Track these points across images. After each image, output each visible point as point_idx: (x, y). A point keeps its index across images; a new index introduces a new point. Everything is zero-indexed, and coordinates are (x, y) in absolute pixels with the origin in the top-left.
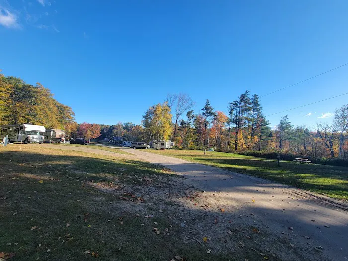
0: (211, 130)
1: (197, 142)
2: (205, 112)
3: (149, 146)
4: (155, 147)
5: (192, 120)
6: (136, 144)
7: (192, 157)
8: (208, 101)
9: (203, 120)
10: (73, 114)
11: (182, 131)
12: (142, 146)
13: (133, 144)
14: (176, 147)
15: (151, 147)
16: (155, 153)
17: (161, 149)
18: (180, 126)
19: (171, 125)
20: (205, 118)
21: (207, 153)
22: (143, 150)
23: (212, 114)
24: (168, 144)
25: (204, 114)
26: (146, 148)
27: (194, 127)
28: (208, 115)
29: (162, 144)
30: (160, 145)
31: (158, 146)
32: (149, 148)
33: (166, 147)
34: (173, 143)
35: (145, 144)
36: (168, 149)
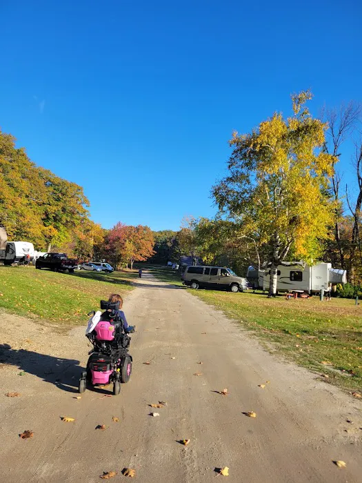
3: (243, 282)
4: (266, 285)
10: (86, 201)
12: (219, 279)
14: (355, 288)
17: (288, 293)
24: (319, 276)
26: (235, 288)
29: (297, 276)
30: (288, 280)
31: (275, 281)
32: (244, 287)
33: (314, 289)
34: (341, 272)
35: (228, 275)
36: (320, 295)
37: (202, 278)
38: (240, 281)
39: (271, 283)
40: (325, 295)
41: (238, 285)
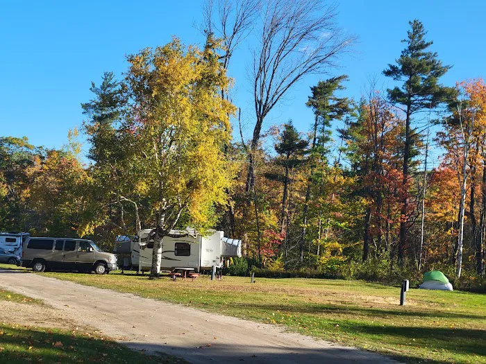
0: (433, 177)
1: (361, 242)
2: (400, 83)
3: (112, 259)
4: (144, 262)
5: (338, 124)
6: (47, 245)
7: (332, 317)
8: (417, 28)
9: (389, 125)
11: (286, 181)
12: (77, 256)
13: (34, 245)
14: (251, 262)
15: (127, 264)
16: (143, 293)
17: (174, 273)
18: (275, 154)
19: (226, 149)
20: (404, 117)
21: (414, 298)
22: (86, 277)
23: (440, 95)
24: (210, 249)
25: (395, 95)
26: (101, 269)
27: (347, 165)
28: (416, 98)
29: (184, 249)
30: (172, 255)
31: (160, 257)
32: (114, 266)
33: (203, 265)
34: (236, 242)
35: (91, 250)
36: (211, 274)
37: (52, 255)
38: (108, 258)
39: (155, 260)
40: (216, 274)
41: (105, 264)
